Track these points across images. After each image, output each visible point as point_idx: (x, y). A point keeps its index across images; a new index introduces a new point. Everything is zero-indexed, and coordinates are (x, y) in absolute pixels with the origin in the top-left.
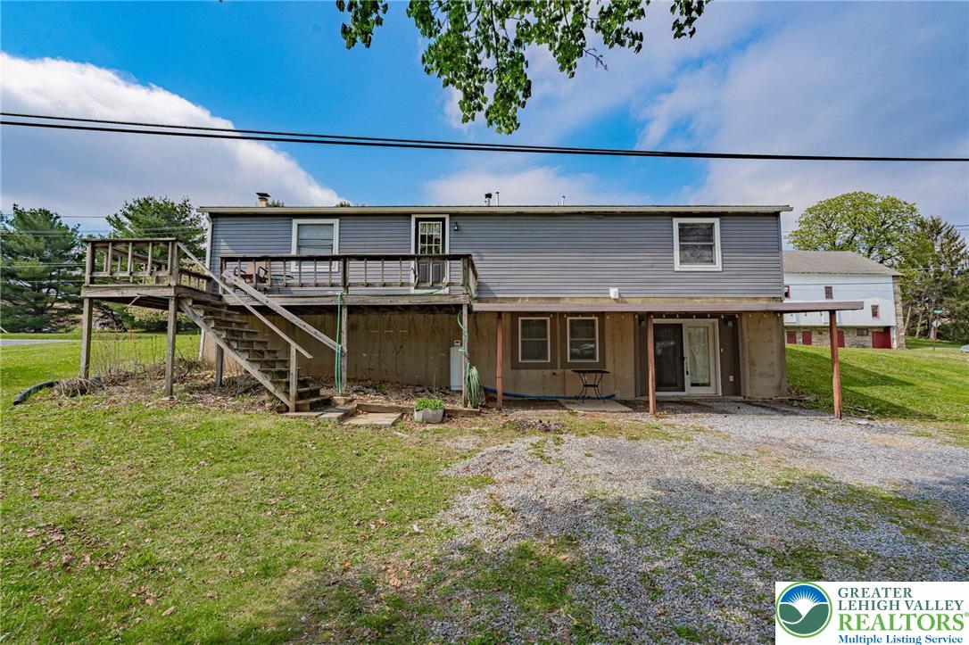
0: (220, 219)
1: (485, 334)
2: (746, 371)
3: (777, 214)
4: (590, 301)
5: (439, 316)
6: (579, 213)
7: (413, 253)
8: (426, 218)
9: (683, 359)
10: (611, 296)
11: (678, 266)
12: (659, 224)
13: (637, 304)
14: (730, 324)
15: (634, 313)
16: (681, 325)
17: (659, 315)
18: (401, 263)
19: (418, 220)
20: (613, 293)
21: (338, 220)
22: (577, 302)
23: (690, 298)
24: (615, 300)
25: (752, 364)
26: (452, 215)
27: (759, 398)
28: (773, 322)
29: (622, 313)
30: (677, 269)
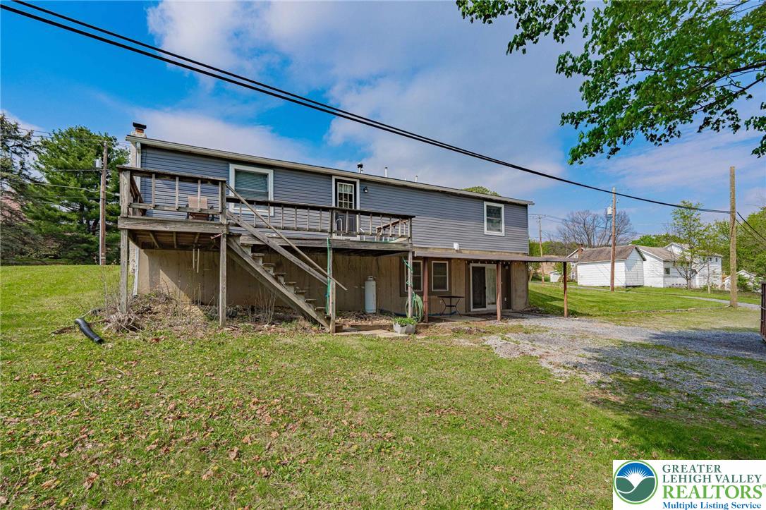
0: (148, 151)
1: (384, 272)
2: (513, 296)
3: (526, 206)
4: (444, 251)
5: (353, 257)
6: (438, 191)
7: (334, 205)
8: (343, 180)
9: (485, 288)
10: (455, 248)
11: (486, 232)
12: (476, 204)
13: (467, 255)
14: (507, 268)
15: (465, 260)
16: (484, 268)
17: (476, 261)
18: (321, 214)
19: (337, 181)
20: (456, 246)
21: (272, 171)
22: (436, 251)
23: (491, 252)
24: (457, 250)
25: (516, 290)
26: (362, 181)
27: (518, 310)
28: (523, 267)
29: (459, 259)
30: (485, 233)
